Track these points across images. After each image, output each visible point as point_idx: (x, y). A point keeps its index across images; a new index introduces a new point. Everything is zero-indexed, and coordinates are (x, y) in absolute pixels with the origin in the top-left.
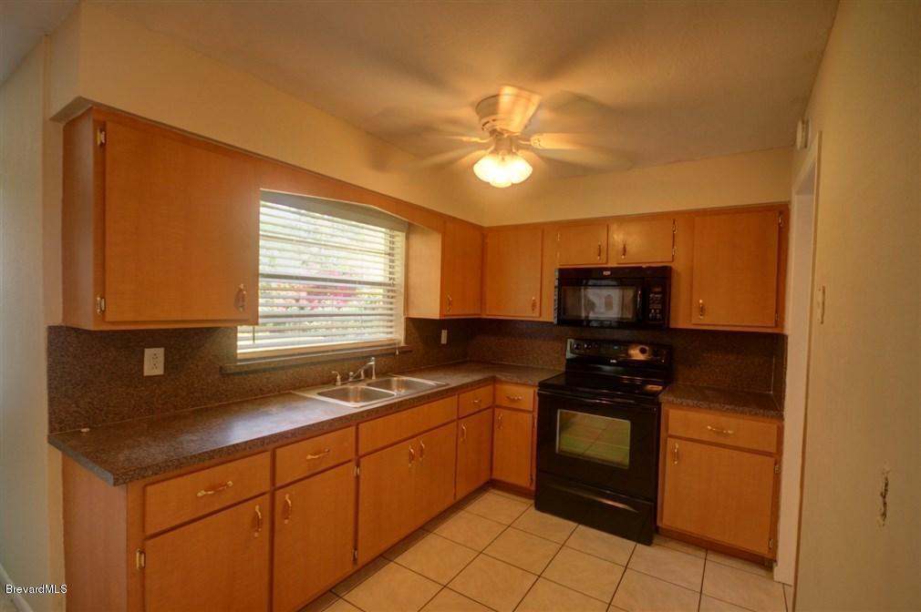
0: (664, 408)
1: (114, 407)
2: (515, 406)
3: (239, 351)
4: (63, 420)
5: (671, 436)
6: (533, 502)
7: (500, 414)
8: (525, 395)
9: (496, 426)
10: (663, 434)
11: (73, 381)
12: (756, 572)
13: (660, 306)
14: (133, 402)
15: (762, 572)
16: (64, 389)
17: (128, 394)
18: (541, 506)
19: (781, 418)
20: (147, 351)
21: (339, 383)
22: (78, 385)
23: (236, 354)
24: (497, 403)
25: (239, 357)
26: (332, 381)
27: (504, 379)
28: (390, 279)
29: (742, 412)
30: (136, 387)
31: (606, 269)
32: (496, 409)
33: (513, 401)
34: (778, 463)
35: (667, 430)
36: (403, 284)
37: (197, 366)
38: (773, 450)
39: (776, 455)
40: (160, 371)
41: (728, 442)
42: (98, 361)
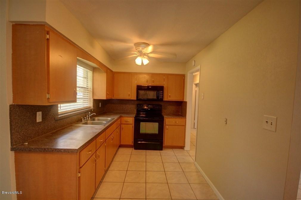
0: (165, 119)
1: (30, 134)
2: (127, 123)
3: (59, 111)
4: (16, 141)
5: (166, 125)
6: (133, 148)
7: (123, 126)
8: (130, 120)
9: (121, 129)
10: (164, 125)
11: (19, 126)
12: (181, 150)
13: (162, 95)
14: (34, 132)
15: (182, 150)
16: (16, 129)
17: (33, 129)
18: (135, 149)
19: (186, 118)
20: (37, 113)
21: (83, 121)
22: (20, 127)
23: (58, 112)
24: (122, 123)
25: (59, 113)
26: (81, 120)
27: (124, 116)
28: (87, 86)
29: (180, 118)
30: (35, 127)
31: (150, 86)
32: (121, 125)
33: (127, 122)
34: (185, 127)
35: (165, 124)
36: (92, 88)
37: (49, 118)
38: (184, 125)
39: (185, 126)
40: (41, 120)
41: (177, 124)
42: (25, 117)
